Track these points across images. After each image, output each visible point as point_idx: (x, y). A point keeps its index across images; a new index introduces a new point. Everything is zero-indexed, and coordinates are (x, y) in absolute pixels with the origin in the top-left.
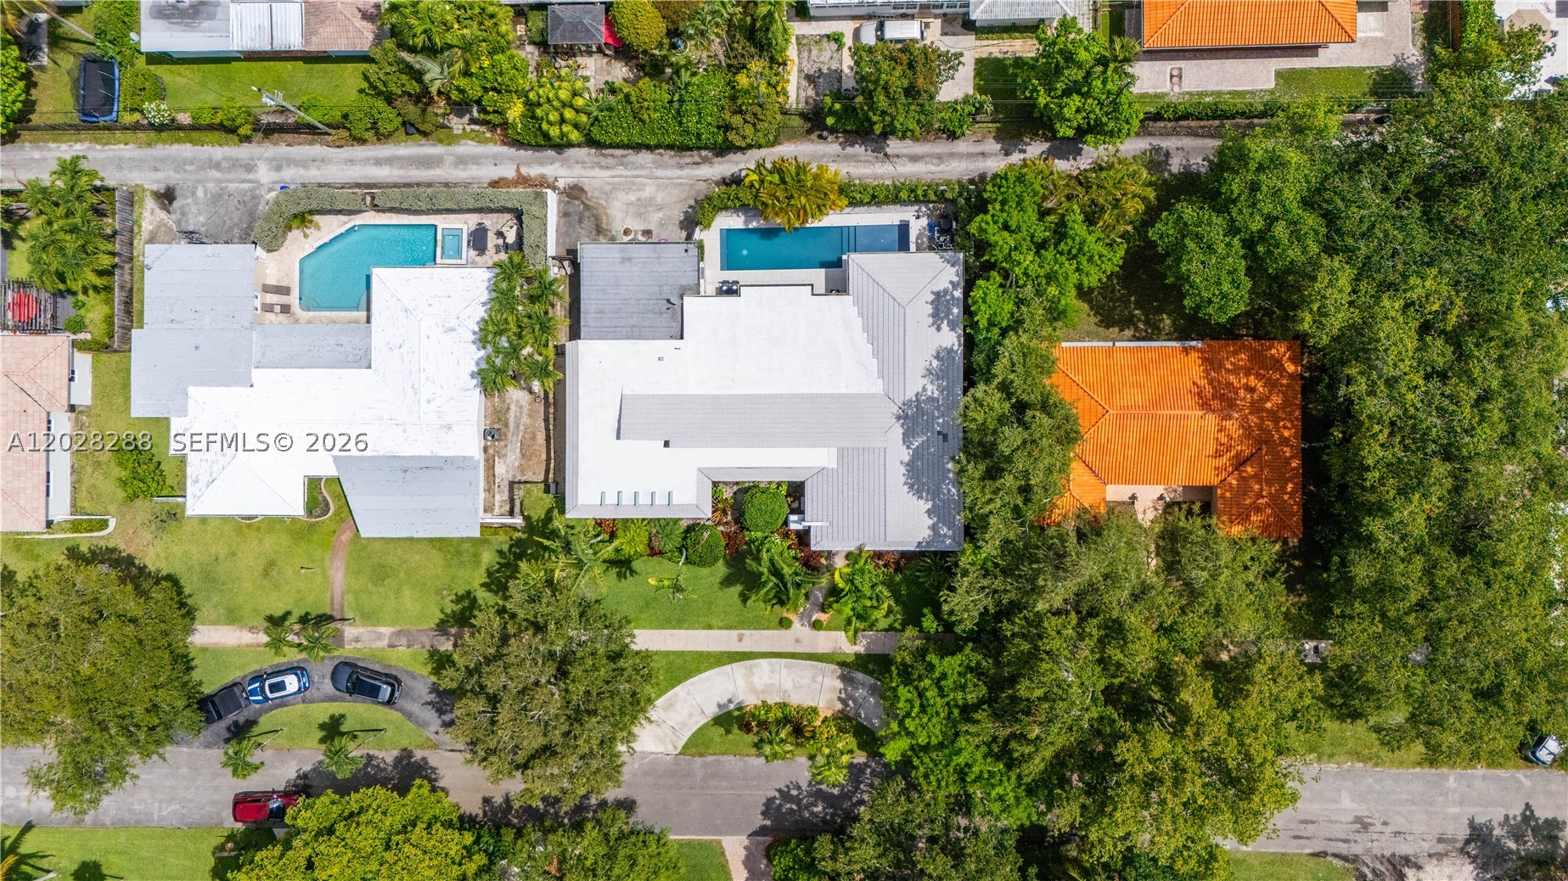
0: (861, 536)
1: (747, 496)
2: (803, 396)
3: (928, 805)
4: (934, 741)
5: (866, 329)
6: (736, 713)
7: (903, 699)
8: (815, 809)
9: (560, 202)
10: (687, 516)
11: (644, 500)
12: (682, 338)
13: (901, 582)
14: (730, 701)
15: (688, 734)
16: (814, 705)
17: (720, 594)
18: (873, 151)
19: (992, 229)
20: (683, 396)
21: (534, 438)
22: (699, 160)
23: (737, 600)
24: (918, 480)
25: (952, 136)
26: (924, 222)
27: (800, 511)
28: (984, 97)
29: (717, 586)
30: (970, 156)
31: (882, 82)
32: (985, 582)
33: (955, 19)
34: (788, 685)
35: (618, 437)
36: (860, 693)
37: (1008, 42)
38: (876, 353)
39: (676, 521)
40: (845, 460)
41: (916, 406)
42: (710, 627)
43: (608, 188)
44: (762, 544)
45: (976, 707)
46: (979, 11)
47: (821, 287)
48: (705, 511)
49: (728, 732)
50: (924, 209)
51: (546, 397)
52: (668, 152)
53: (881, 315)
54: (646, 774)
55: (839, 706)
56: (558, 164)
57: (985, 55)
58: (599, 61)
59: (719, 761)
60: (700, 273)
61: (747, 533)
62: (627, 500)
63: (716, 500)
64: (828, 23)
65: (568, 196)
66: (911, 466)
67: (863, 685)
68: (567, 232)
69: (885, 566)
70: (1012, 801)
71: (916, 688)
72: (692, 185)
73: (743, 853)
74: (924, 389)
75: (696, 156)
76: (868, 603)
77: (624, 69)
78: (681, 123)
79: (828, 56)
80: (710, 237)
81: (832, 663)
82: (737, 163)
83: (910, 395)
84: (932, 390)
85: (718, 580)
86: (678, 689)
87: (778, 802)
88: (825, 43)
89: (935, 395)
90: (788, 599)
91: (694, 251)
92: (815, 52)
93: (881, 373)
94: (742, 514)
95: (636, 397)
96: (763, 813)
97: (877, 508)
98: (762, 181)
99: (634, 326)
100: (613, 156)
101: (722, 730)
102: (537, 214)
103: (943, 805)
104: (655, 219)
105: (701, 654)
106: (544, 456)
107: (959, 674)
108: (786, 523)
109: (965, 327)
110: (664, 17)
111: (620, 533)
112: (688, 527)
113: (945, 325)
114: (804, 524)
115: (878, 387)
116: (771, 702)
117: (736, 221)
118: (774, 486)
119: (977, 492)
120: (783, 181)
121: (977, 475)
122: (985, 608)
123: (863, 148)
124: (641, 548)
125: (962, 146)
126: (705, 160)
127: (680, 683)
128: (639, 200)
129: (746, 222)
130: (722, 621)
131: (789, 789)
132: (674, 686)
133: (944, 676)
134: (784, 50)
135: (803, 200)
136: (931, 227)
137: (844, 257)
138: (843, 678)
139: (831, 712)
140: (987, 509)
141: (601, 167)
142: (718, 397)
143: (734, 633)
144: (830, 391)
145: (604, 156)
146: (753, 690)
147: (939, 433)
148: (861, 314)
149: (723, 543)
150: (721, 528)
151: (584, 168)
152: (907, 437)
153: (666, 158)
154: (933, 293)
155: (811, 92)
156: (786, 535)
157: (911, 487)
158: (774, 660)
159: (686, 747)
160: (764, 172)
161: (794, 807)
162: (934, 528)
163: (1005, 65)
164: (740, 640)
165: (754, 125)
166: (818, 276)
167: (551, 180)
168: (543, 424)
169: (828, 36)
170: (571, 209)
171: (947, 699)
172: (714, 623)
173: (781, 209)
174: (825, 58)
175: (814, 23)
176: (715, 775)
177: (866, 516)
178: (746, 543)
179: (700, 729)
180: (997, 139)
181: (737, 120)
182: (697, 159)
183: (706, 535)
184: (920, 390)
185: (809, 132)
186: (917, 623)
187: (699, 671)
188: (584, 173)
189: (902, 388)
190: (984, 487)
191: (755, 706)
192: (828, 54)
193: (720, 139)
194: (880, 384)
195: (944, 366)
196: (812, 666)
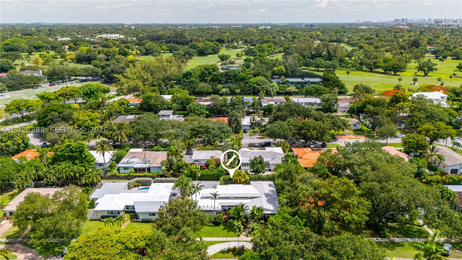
194: (259, 193)
195: (272, 191)
196: (246, 243)
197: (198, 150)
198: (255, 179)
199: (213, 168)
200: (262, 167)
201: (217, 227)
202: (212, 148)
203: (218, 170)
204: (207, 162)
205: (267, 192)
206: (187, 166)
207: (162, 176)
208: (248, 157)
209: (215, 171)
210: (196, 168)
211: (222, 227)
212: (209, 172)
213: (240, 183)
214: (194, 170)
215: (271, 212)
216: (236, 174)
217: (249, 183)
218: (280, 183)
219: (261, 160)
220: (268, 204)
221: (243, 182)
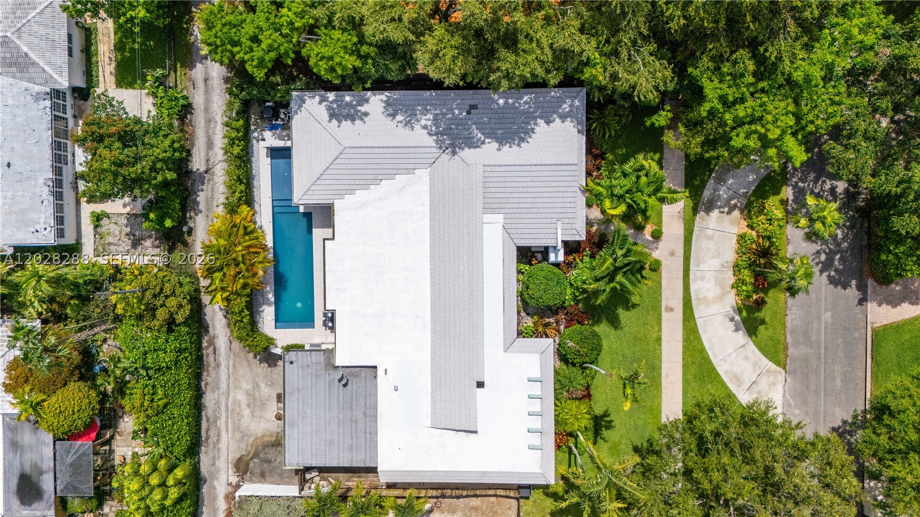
0: (572, 189)
1: (532, 303)
2: (433, 248)
3: (857, 115)
4: (791, 108)
5: (366, 187)
6: (744, 314)
7: (745, 142)
8: (840, 236)
9: (251, 481)
10: (551, 360)
11: (536, 406)
12: (375, 367)
13: (613, 153)
14: (732, 319)
15: (765, 361)
16: (735, 238)
17: (626, 329)
18: (203, 184)
19: (258, 53)
20: (433, 367)
21: (475, 509)
22: (212, 348)
23: (632, 313)
24: (516, 133)
25: (187, 109)
26: (267, 134)
27: (545, 251)
28: (149, 78)
29: (619, 332)
30: (207, 91)
31: (113, 168)
32: (624, 54)
33: (79, 107)
34: (716, 263)
35: (476, 432)
36: (723, 192)
37: (100, 58)
38: (391, 176)
39: (556, 373)
40: (495, 206)
41: (442, 135)
42: (659, 340)
43: (238, 435)
44: (577, 289)
45: (760, 60)
46: (60, 80)
47: (327, 232)
48: (548, 344)
49: (763, 322)
50: (256, 134)
51: (437, 497)
52: (204, 378)
53: (352, 172)
54: (805, 402)
55: (736, 213)
56: (216, 483)
57: (113, 79)
58: (119, 443)
59: (792, 331)
60: (316, 348)
61: (567, 303)
62: (536, 423)
63: (536, 334)
64: (83, 227)
65: (245, 473)
66: (503, 140)
67: (715, 190)
68: (279, 475)
69: (599, 169)
70: (864, 20)
71: (733, 128)
72: (235, 355)
73: (885, 308)
74: (425, 127)
75: (208, 352)
76: (644, 180)
77: (126, 419)
78: (168, 368)
79: (115, 227)
80: (283, 337)
81: (694, 221)
82: (214, 312)
83: (430, 141)
84: (427, 119)
85: (613, 331)
86: (721, 370)
87: (833, 273)
88: (102, 230)
89: (431, 117)
90: (639, 262)
91: (292, 355)
92: (111, 239)
93: (410, 171)
94: (549, 308)
95: (434, 414)
96: (845, 288)
97: (544, 174)
98: (223, 289)
99: (365, 414)
100: (208, 430)
101: (761, 328)
102: (257, 507)
103: (858, 100)
104: (266, 390)
105: (686, 349)
106: (493, 499)
107: (721, 82)
108: (557, 265)
109: (364, 89)
110: (65, 385)
111: (568, 429)
112: (561, 360)
113: (363, 109)
114: (560, 245)
115: (423, 175)
116: (732, 280)
117: (268, 314)
118: (521, 277)
119: (530, 58)
120: (220, 269)
121: (512, 58)
122: (651, 54)
123: (200, 193)
124: (583, 408)
125: (198, 100)
126: (211, 343)
127: (714, 369)
128: (248, 406)
129: (269, 304)
130: (652, 327)
131: (820, 262)
132: (718, 375)
133: (723, 99)
134: (101, 269)
135: (239, 248)
136: (273, 128)
137: (302, 209)
138: (709, 209)
139: (742, 221)
140: (547, 50)
141: (218, 441)
142: (434, 332)
143: (665, 315)
144: (427, 221)
145: (207, 438)
146: (721, 298)
147: (469, 113)
148: (352, 192)
149: (577, 327)
150: (562, 327)
151: (219, 458)
152: (472, 144)
153: (209, 379)
154: (330, 121)
155: (148, 243)
156: (569, 265)
157: (522, 140)
158: (692, 277)
159: (778, 363)
160: (213, 287)
161: (838, 257)
162: (563, 117)
163: (122, 60)
164: (672, 310)
165: (167, 297)
166: (318, 234)
167: (230, 489)
168: (462, 500)
169: (96, 227)
170: (257, 471)
171: (748, 95)
172: (654, 336)
173: (247, 270)
174: (116, 230)
175: (84, 240)
176: (806, 334)
177: (552, 184)
178: (577, 304)
179: (760, 349)
180: (191, 66)
181: (161, 314)
182: (211, 350)
183: (571, 344)
184: (426, 131)
185: (185, 244)
186: (660, 131)
187: (702, 350)
188: (223, 457)
189: (424, 150)
190: (523, 51)
191: (737, 295)
192: (113, 227)
193: (184, 329)
196: (697, 240)
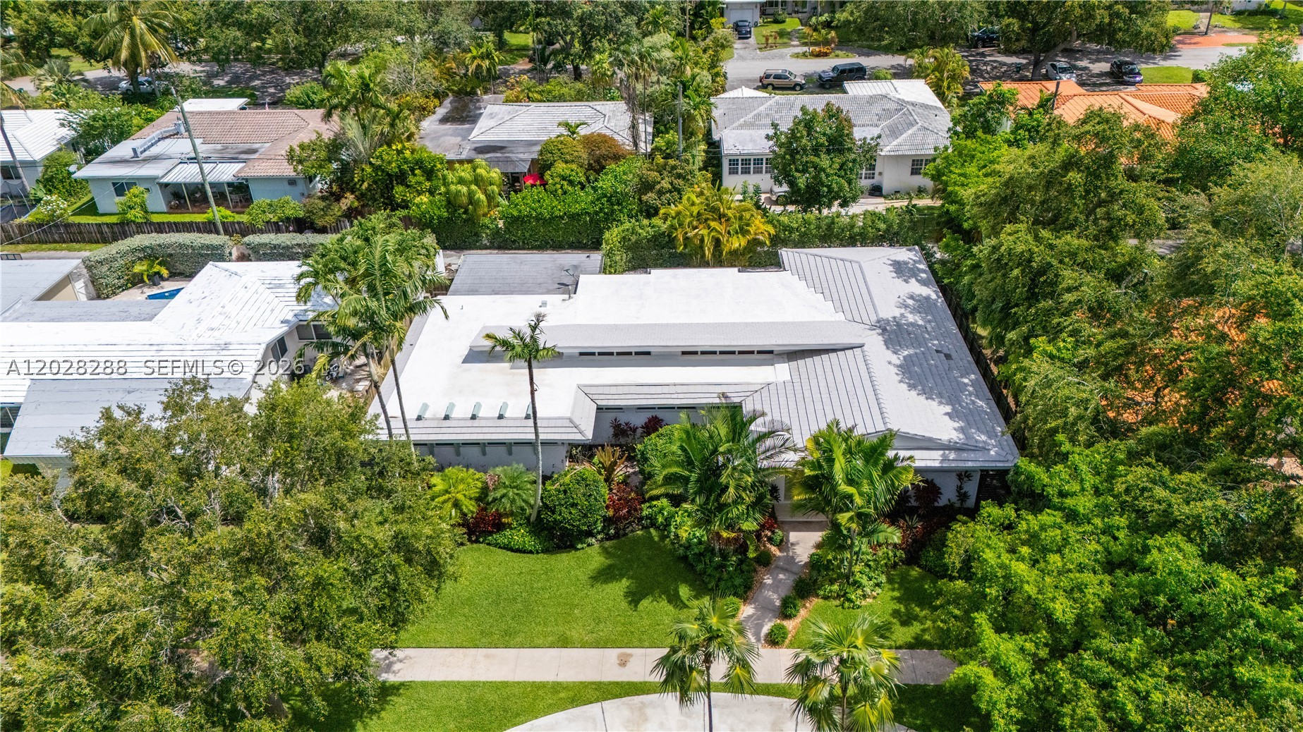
5: (812, 285)
17: (590, 592)
23: (620, 600)
29: (585, 581)
38: (829, 297)
41: (897, 326)
53: (828, 273)
74: (903, 316)
83: (885, 316)
84: (915, 319)
89: (920, 323)
93: (839, 309)
105: (539, 686)
113: (913, 281)
115: (836, 318)
130: (590, 633)
143: (613, 654)
147: (937, 351)
148: (803, 279)
154: (891, 260)
164: (623, 663)
184: (898, 315)
194: (840, 316)
195: (923, 305)
196: (771, 704)
197: (507, 101)
198: (803, 235)
199: (571, 183)
200: (842, 167)
201: (564, 560)
202: (579, 91)
203: (595, 189)
204: (541, 153)
205: (889, 311)
206: (430, 174)
207: (302, 225)
208: (760, 127)
209: (583, 201)
210: (478, 180)
211: (592, 555)
212: (548, 201)
213: (720, 259)
214: (464, 189)
215: (937, 455)
216: (695, 210)
217: (773, 262)
218: (1020, 248)
219: (840, 129)
220: (914, 399)
221: (734, 253)
